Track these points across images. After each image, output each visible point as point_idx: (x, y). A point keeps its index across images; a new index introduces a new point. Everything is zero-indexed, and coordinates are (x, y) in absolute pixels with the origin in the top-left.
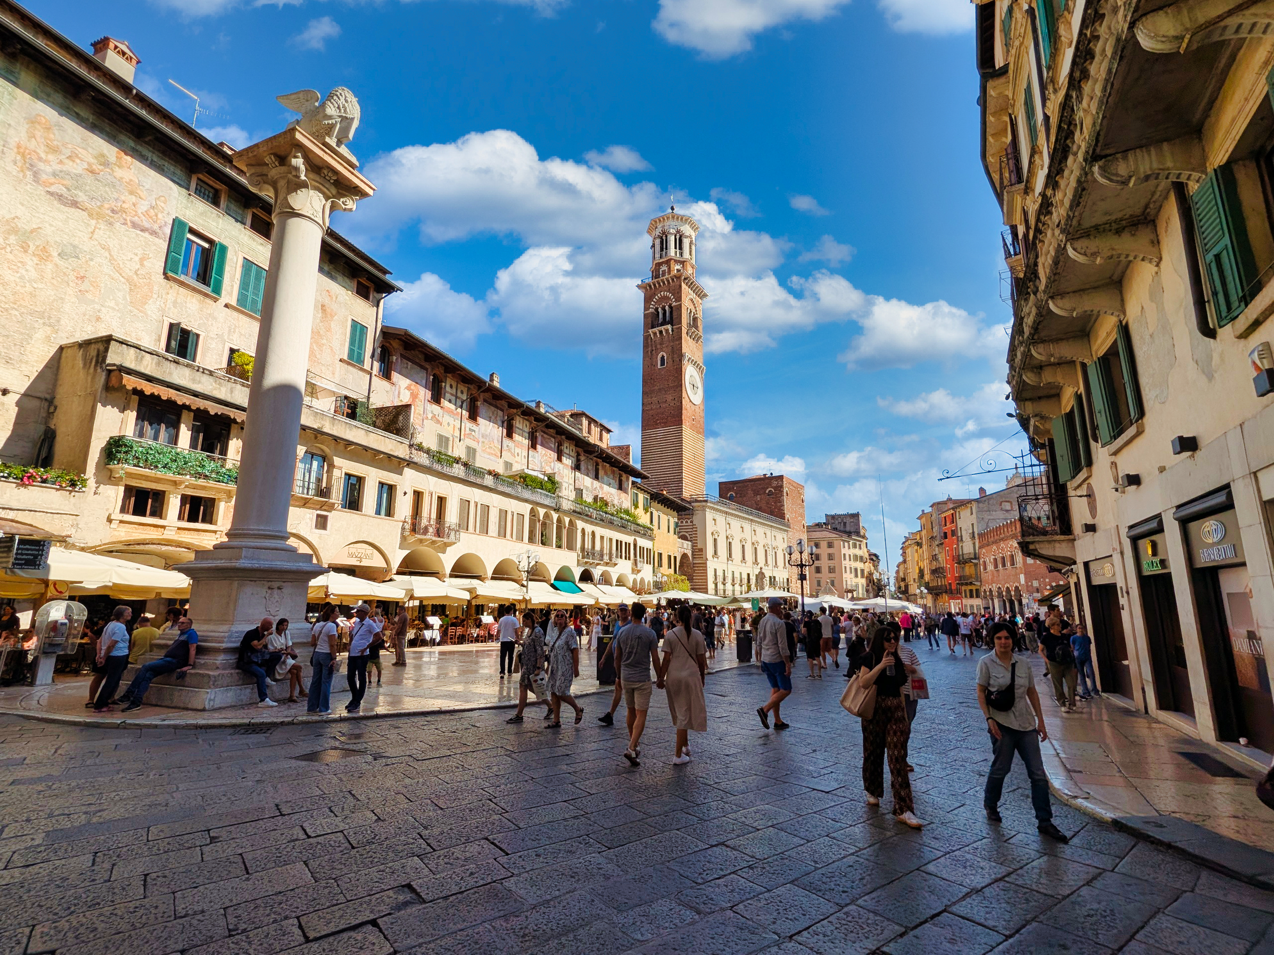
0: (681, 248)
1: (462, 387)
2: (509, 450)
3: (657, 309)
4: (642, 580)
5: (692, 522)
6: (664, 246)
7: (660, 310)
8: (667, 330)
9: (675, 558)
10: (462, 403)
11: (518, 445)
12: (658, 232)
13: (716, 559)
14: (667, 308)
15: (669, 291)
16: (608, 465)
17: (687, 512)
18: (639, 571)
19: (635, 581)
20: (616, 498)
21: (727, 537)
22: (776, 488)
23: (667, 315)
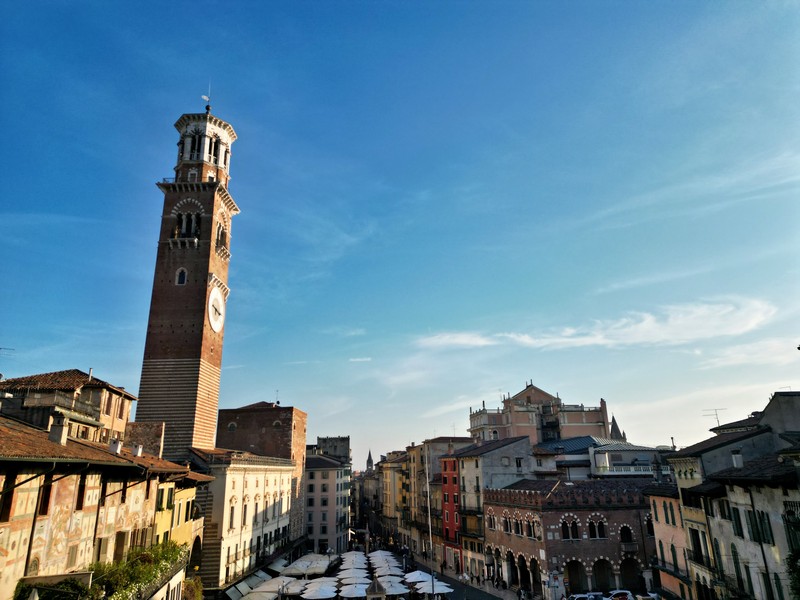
0: (216, 154)
3: (180, 216)
7: (184, 217)
8: (192, 243)
9: (188, 550)
12: (190, 129)
13: (230, 534)
14: (193, 217)
15: (198, 199)
20: (141, 515)
21: (244, 500)
22: (284, 421)
23: (194, 225)
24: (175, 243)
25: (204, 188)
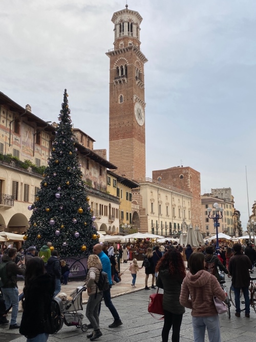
0: (131, 31)
1: (9, 113)
2: (38, 152)
3: (118, 68)
4: (114, 227)
5: (139, 193)
6: (121, 30)
7: (119, 68)
8: (124, 81)
9: (130, 214)
10: (10, 123)
11: (43, 148)
12: (118, 21)
13: (152, 215)
14: (124, 67)
15: (125, 57)
16: (94, 161)
17: (137, 188)
18: (112, 222)
19: (110, 227)
20: (99, 180)
21: (159, 202)
22: (185, 174)
23: (124, 71)
24: (117, 82)
25: (127, 50)
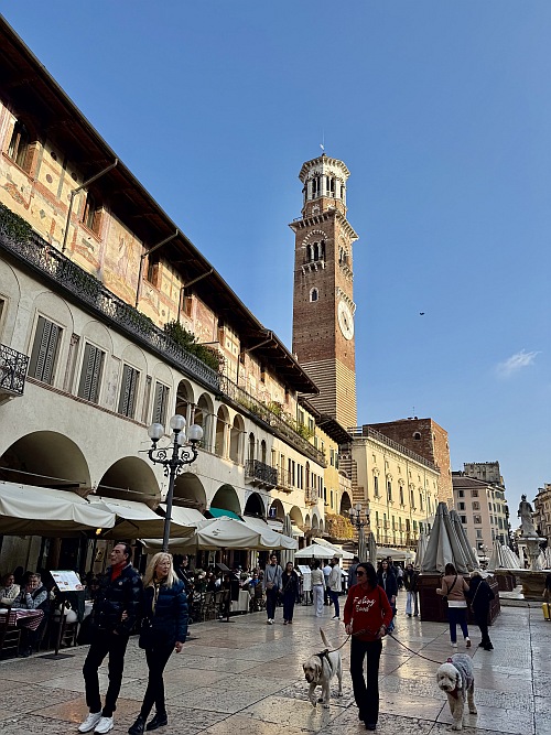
0: (333, 190)
3: (309, 247)
4: (315, 517)
5: (350, 457)
6: (317, 187)
7: (312, 247)
8: (319, 266)
10: (73, 193)
12: (310, 175)
13: (377, 501)
15: (321, 228)
17: (346, 447)
18: (312, 505)
19: (308, 516)
21: (386, 477)
23: (320, 251)
24: (307, 269)
25: (326, 218)
